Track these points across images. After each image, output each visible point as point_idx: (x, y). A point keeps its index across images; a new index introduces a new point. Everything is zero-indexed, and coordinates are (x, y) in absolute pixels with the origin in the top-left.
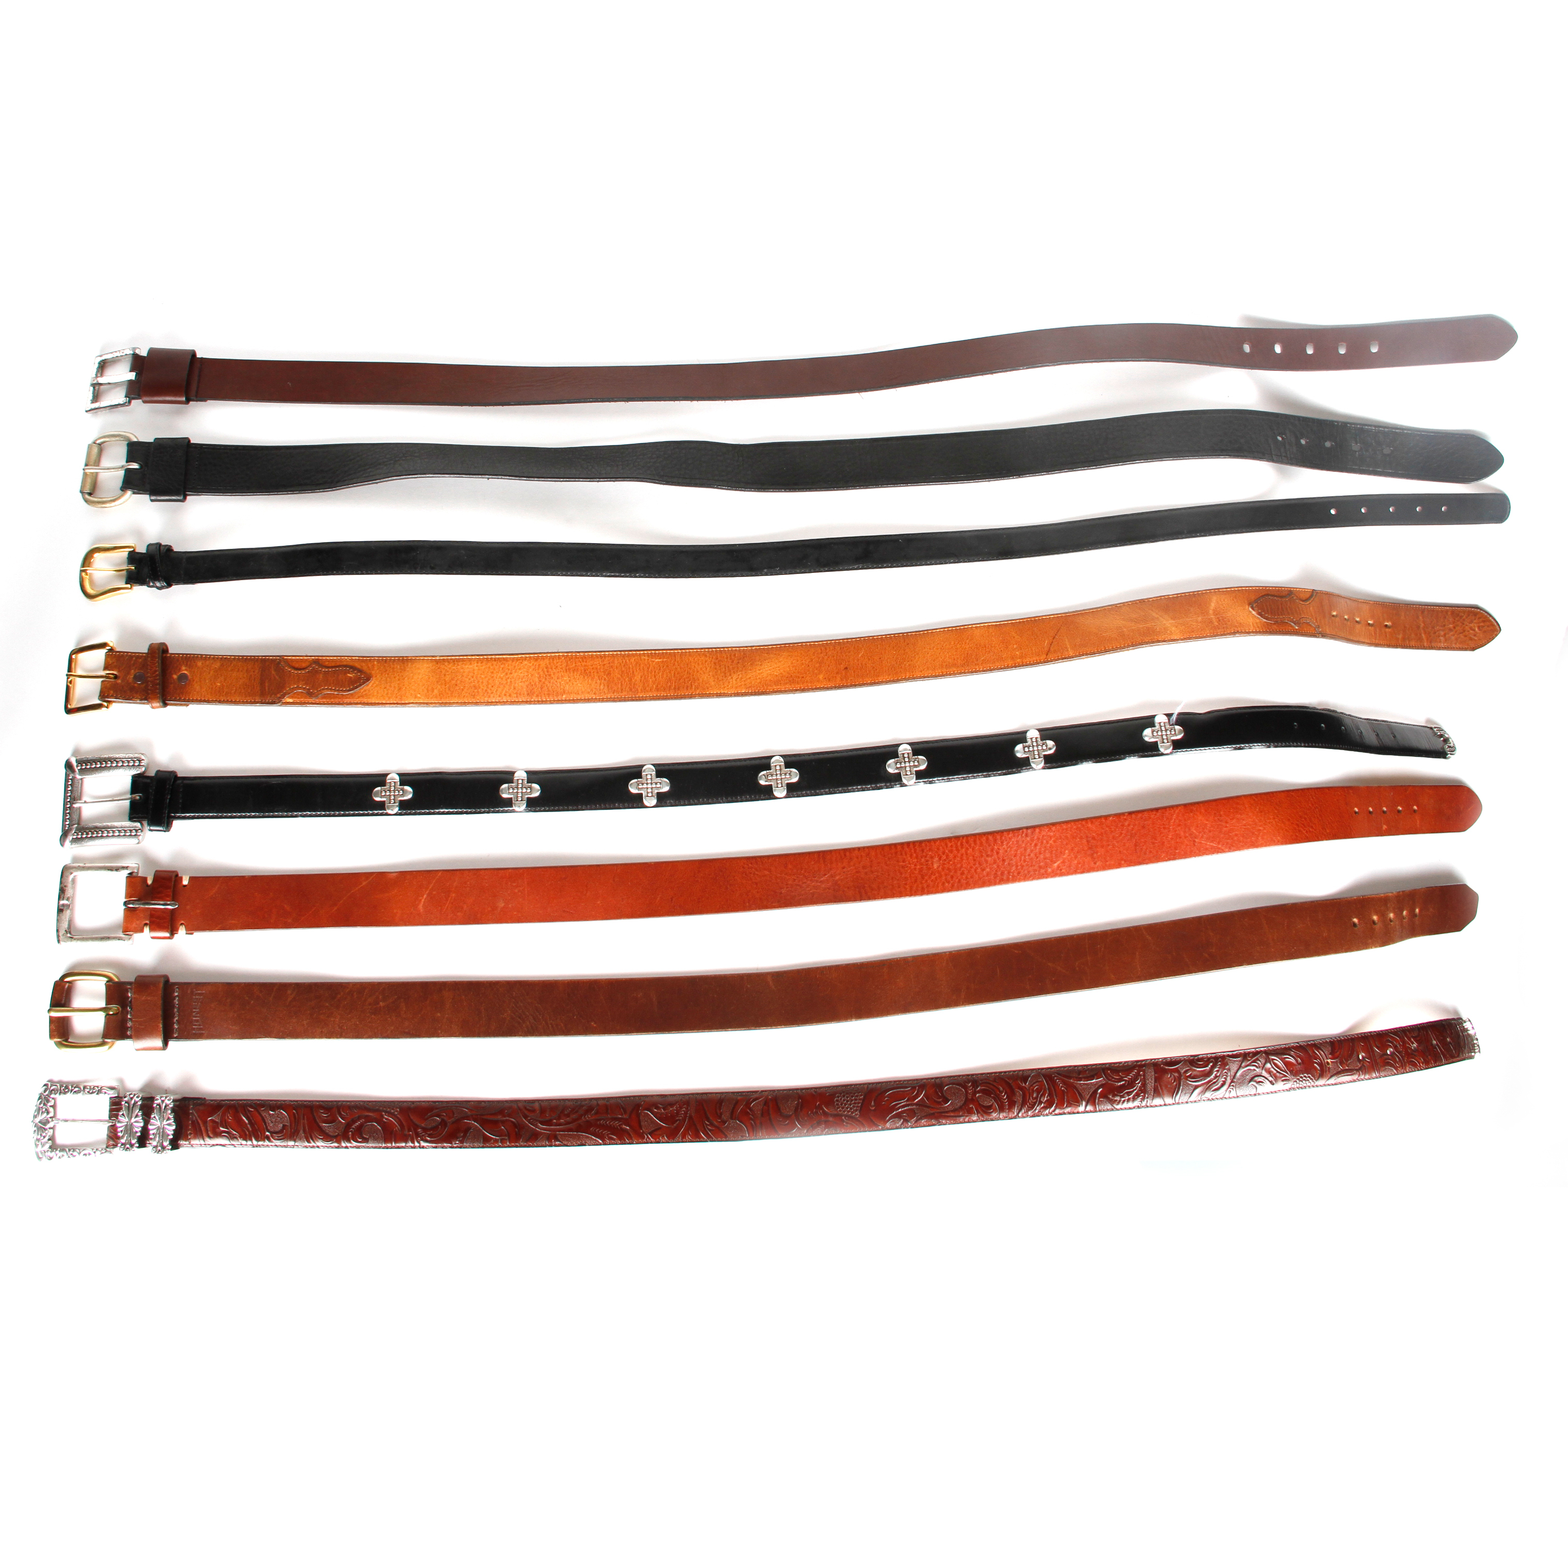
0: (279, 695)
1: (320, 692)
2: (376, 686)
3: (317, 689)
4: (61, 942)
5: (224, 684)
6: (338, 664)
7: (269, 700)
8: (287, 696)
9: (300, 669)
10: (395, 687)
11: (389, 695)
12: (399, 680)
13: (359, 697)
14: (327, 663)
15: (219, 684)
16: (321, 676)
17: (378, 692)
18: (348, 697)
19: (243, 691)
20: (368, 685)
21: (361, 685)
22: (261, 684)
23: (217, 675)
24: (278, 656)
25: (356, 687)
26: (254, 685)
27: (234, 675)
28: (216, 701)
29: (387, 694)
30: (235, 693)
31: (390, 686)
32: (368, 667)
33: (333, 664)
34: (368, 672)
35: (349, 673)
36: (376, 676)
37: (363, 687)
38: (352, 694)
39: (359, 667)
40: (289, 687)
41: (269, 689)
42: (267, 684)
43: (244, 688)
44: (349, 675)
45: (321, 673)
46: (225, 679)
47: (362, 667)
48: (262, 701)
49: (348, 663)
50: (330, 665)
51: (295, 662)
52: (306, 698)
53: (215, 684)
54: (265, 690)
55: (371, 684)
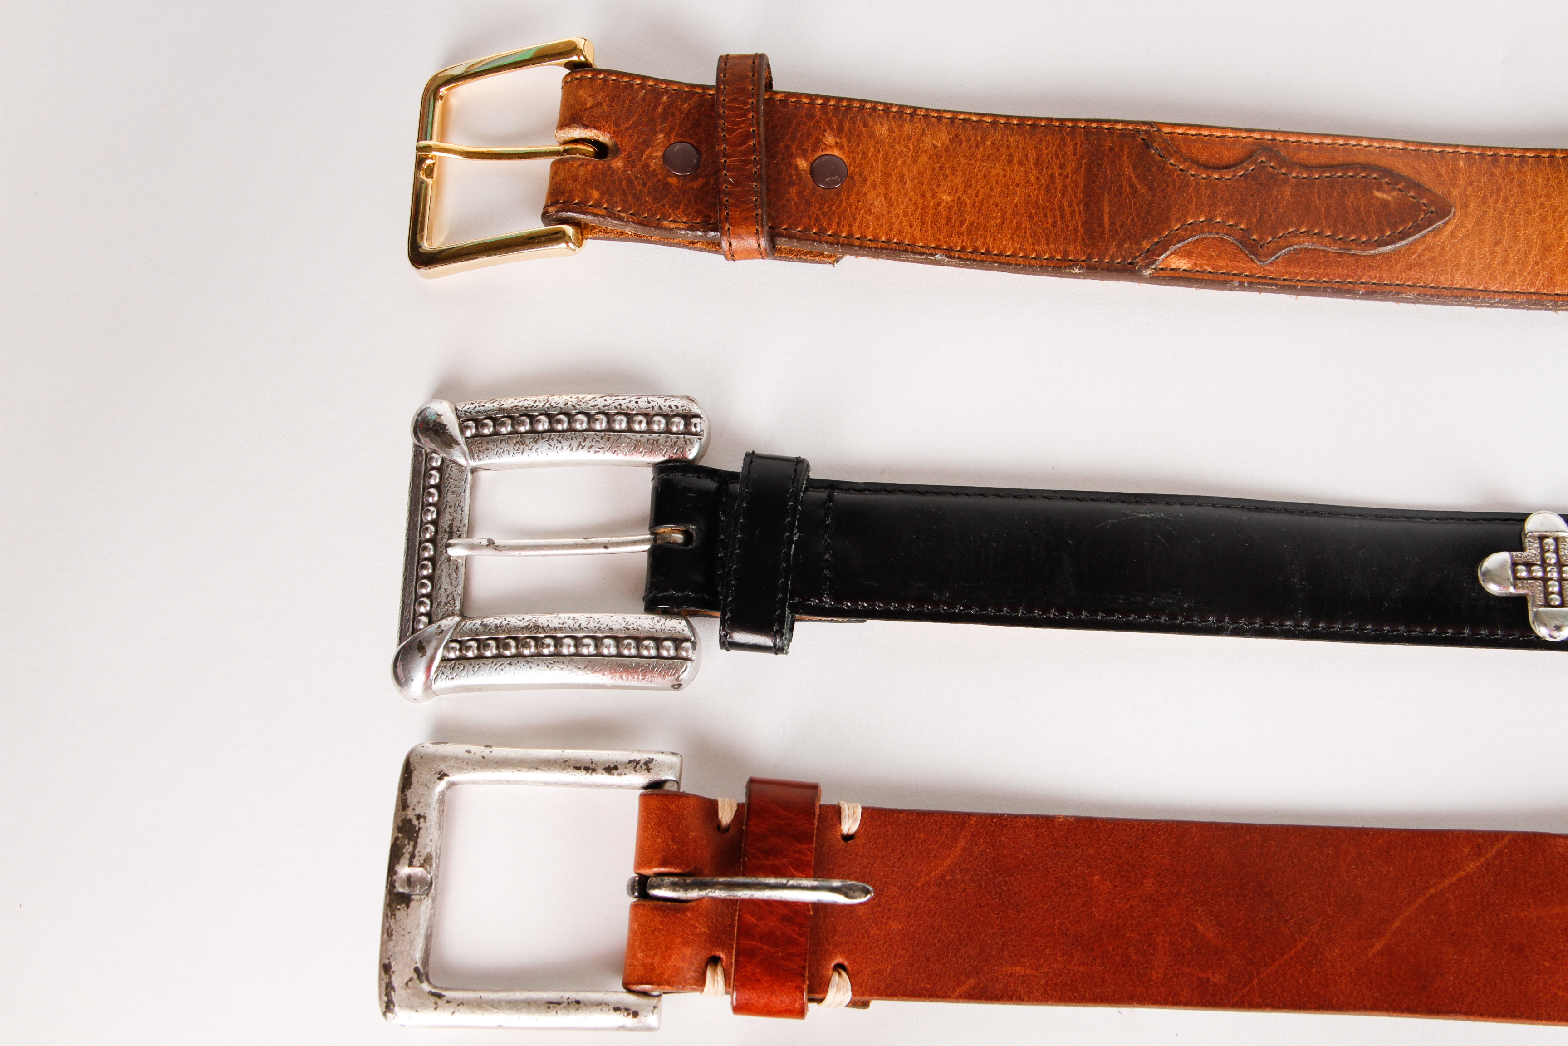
0: (1146, 245)
1: (1282, 243)
2: (1466, 236)
3: (1273, 232)
4: (397, 1009)
5: (964, 197)
6: (1340, 159)
7: (1112, 259)
8: (1173, 248)
9: (1216, 168)
10: (1529, 241)
11: (1510, 267)
12: (1544, 220)
13: (1410, 268)
14: (1303, 154)
15: (946, 197)
16: (1288, 191)
17: (1471, 253)
18: (1375, 263)
19: (1026, 224)
20: (1438, 231)
21: (1418, 229)
22: (1087, 205)
23: (941, 168)
24: (1144, 123)
25: (1404, 236)
26: (1061, 208)
27: (994, 172)
28: (937, 248)
29: (1505, 262)
30: (1000, 227)
31: (1515, 239)
32: (1439, 176)
33: (1323, 159)
34: (1439, 191)
35: (1378, 190)
36: (1466, 206)
37: (1424, 236)
38: (1386, 256)
39: (1408, 172)
40: (1179, 220)
41: (1112, 223)
42: (1106, 209)
43: (1031, 217)
44: (1378, 194)
45: (1286, 182)
46: (967, 184)
47: (1418, 173)
48: (1089, 257)
49: (1373, 160)
50: (1313, 161)
51: (1198, 145)
52: (1234, 258)
53: (934, 196)
54: (1101, 225)
55: (1449, 228)
